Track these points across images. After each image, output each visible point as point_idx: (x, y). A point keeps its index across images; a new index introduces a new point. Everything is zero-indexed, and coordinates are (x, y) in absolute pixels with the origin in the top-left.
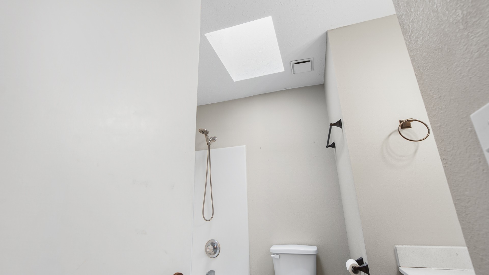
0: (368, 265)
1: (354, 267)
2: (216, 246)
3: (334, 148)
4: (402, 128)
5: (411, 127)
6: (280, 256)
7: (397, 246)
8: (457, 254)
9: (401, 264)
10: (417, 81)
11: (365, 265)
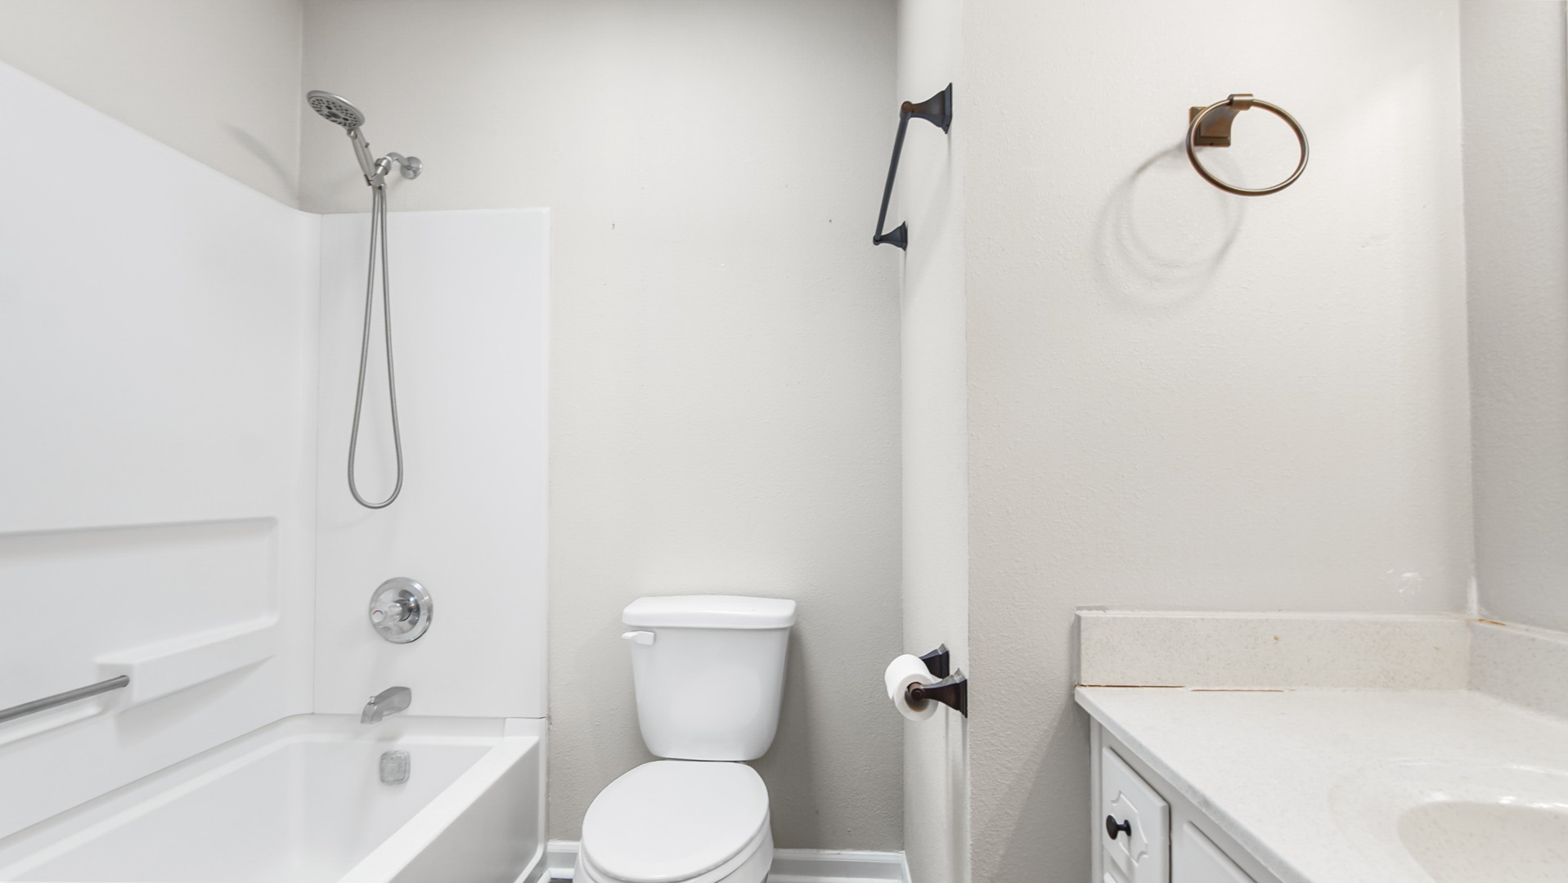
0: (966, 681)
1: (916, 687)
2: (416, 601)
3: (900, 249)
4: (1197, 143)
5: (1228, 143)
6: (655, 636)
7: (1084, 614)
8: (1276, 638)
9: (1086, 678)
11: (957, 680)
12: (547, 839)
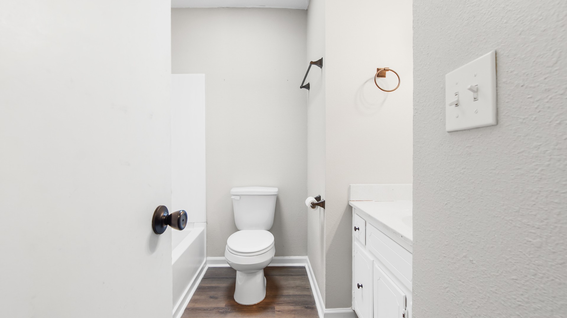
0: (325, 201)
1: (313, 203)
3: (307, 90)
4: (377, 77)
5: (385, 77)
6: (240, 198)
7: (351, 185)
9: (352, 199)
10: (413, 34)
11: (323, 201)
12: (207, 257)
